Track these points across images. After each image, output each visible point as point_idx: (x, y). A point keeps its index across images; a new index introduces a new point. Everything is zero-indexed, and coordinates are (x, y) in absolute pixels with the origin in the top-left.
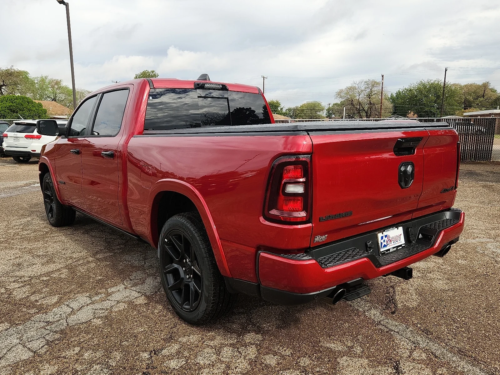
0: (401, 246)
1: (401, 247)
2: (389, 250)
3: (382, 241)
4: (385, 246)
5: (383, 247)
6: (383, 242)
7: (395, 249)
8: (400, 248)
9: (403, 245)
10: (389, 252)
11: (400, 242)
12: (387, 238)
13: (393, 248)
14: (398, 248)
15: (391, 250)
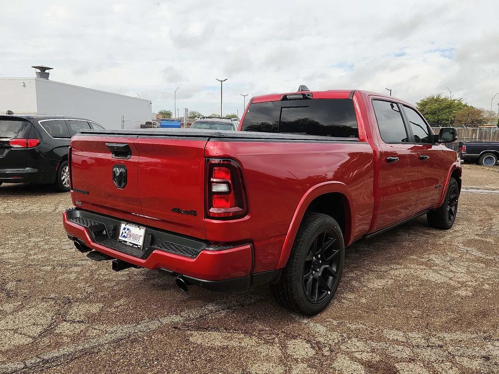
0: (137, 245)
1: (137, 247)
2: (126, 242)
3: (124, 231)
4: (124, 236)
5: (123, 237)
6: (124, 233)
7: (131, 245)
8: (135, 246)
9: (139, 246)
10: (125, 243)
11: (139, 242)
12: (128, 231)
13: (130, 243)
14: (134, 246)
15: (128, 244)
